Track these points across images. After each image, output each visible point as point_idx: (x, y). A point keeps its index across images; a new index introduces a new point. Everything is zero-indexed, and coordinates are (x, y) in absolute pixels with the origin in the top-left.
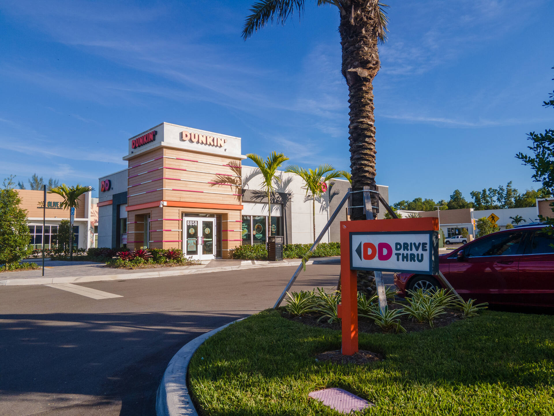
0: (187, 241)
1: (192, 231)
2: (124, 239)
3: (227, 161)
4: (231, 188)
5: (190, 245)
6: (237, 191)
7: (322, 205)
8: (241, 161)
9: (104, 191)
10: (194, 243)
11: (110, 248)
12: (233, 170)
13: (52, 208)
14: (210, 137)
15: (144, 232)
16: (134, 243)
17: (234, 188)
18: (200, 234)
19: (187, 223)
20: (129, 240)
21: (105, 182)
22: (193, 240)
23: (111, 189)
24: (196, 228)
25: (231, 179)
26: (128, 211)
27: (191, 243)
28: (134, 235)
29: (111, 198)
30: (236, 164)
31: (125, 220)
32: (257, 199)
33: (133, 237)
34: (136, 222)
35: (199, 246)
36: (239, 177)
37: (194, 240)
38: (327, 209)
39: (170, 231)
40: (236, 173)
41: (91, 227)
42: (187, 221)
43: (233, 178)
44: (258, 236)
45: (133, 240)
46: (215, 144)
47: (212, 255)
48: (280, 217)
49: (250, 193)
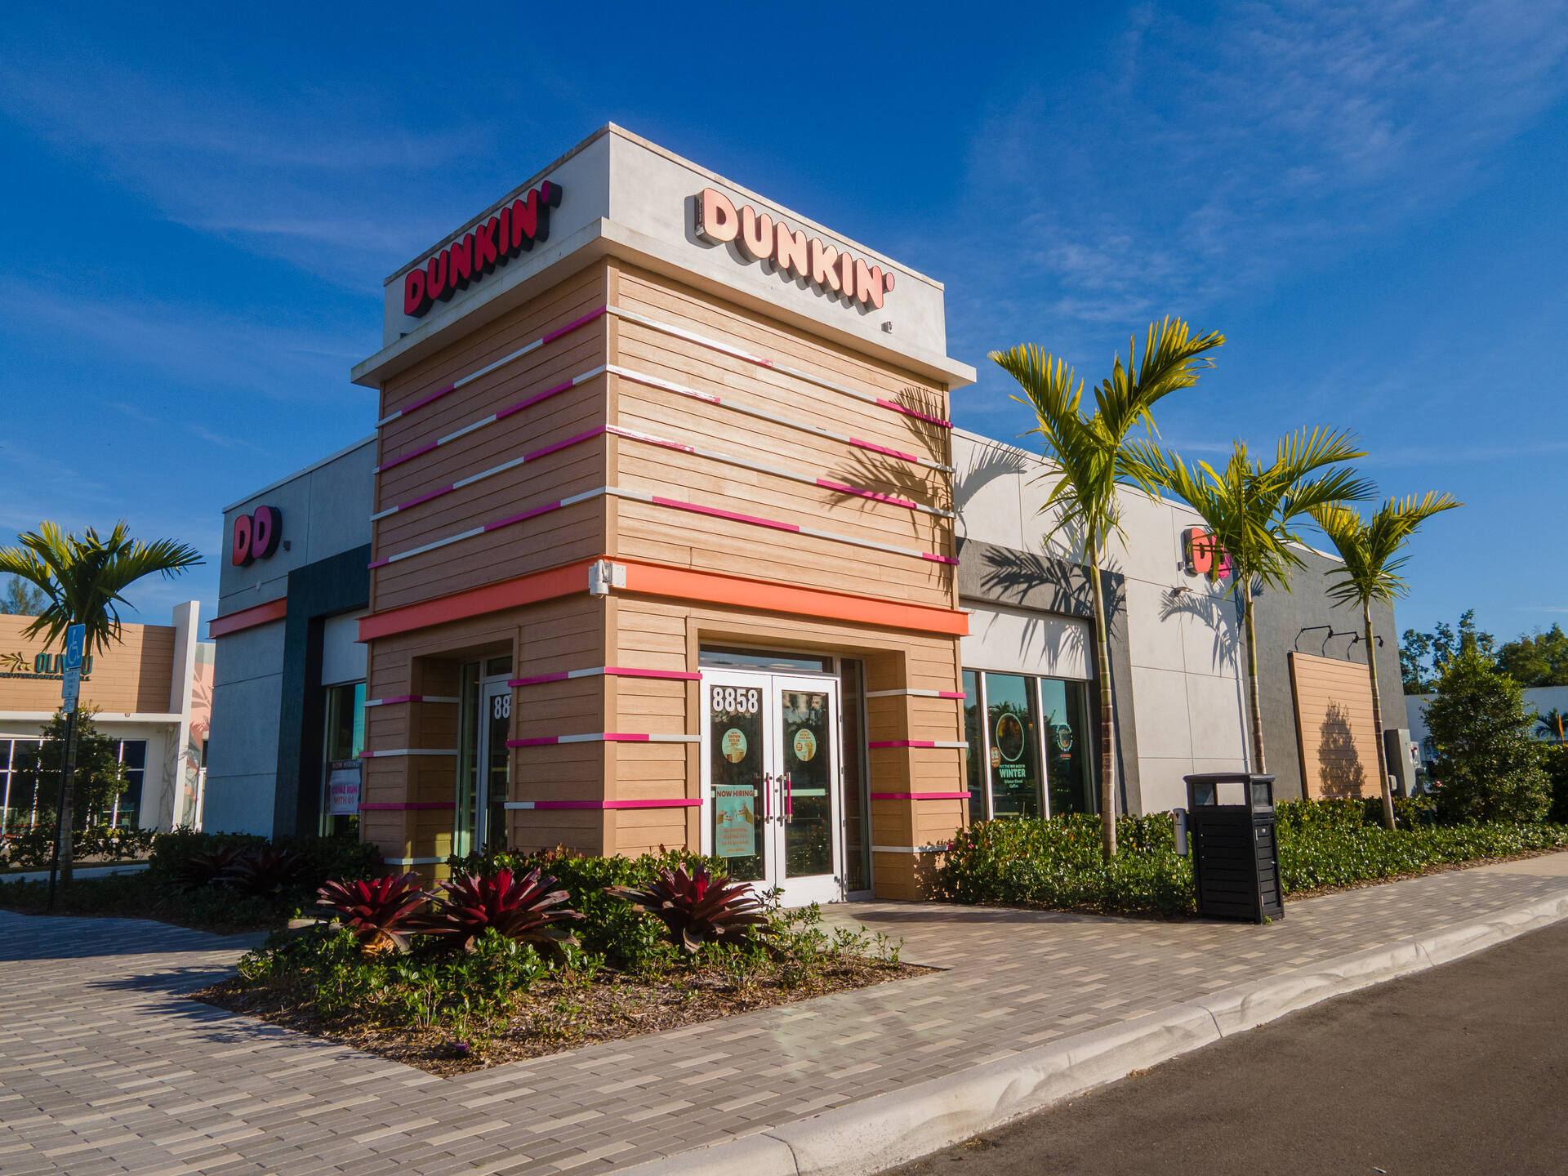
0: (714, 801)
1: (735, 745)
2: (340, 789)
3: (894, 386)
4: (914, 523)
5: (726, 823)
6: (938, 539)
7: (1217, 637)
8: (947, 395)
9: (248, 561)
10: (746, 812)
11: (263, 839)
12: (917, 433)
13: (51, 678)
14: (824, 250)
15: (456, 752)
16: (404, 813)
17: (924, 520)
18: (773, 763)
19: (712, 698)
20: (376, 797)
21: (252, 519)
22: (740, 793)
23: (281, 548)
24: (751, 726)
25: (911, 475)
26: (373, 642)
27: (733, 811)
28: (403, 766)
29: (281, 590)
30: (927, 404)
31: (347, 692)
32: (1006, 589)
33: (402, 780)
34: (415, 699)
35: (768, 828)
36: (943, 472)
37: (746, 793)
38: (1233, 654)
39: (642, 739)
40: (930, 450)
41: (191, 746)
42: (713, 688)
43: (919, 473)
44: (1010, 774)
45: (399, 795)
46: (848, 291)
47: (830, 877)
48: (1083, 682)
49: (979, 560)
